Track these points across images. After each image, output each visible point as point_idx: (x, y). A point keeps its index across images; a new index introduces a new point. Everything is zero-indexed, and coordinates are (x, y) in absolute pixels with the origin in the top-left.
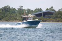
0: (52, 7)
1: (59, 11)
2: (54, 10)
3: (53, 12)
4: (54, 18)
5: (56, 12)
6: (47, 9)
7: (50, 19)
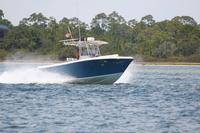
1: (22, 26)
2: (7, 23)
3: (5, 27)
5: (11, 27)
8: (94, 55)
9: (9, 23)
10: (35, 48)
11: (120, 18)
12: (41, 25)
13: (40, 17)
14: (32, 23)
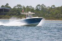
0: (7, 4)
1: (14, 8)
4: (9, 15)
5: (11, 9)
6: (3, 6)
7: (5, 16)
8: (31, 17)
9: (10, 7)
10: (18, 15)
11: (45, 6)
12: (20, 8)
13: (20, 6)
14: (17, 7)
